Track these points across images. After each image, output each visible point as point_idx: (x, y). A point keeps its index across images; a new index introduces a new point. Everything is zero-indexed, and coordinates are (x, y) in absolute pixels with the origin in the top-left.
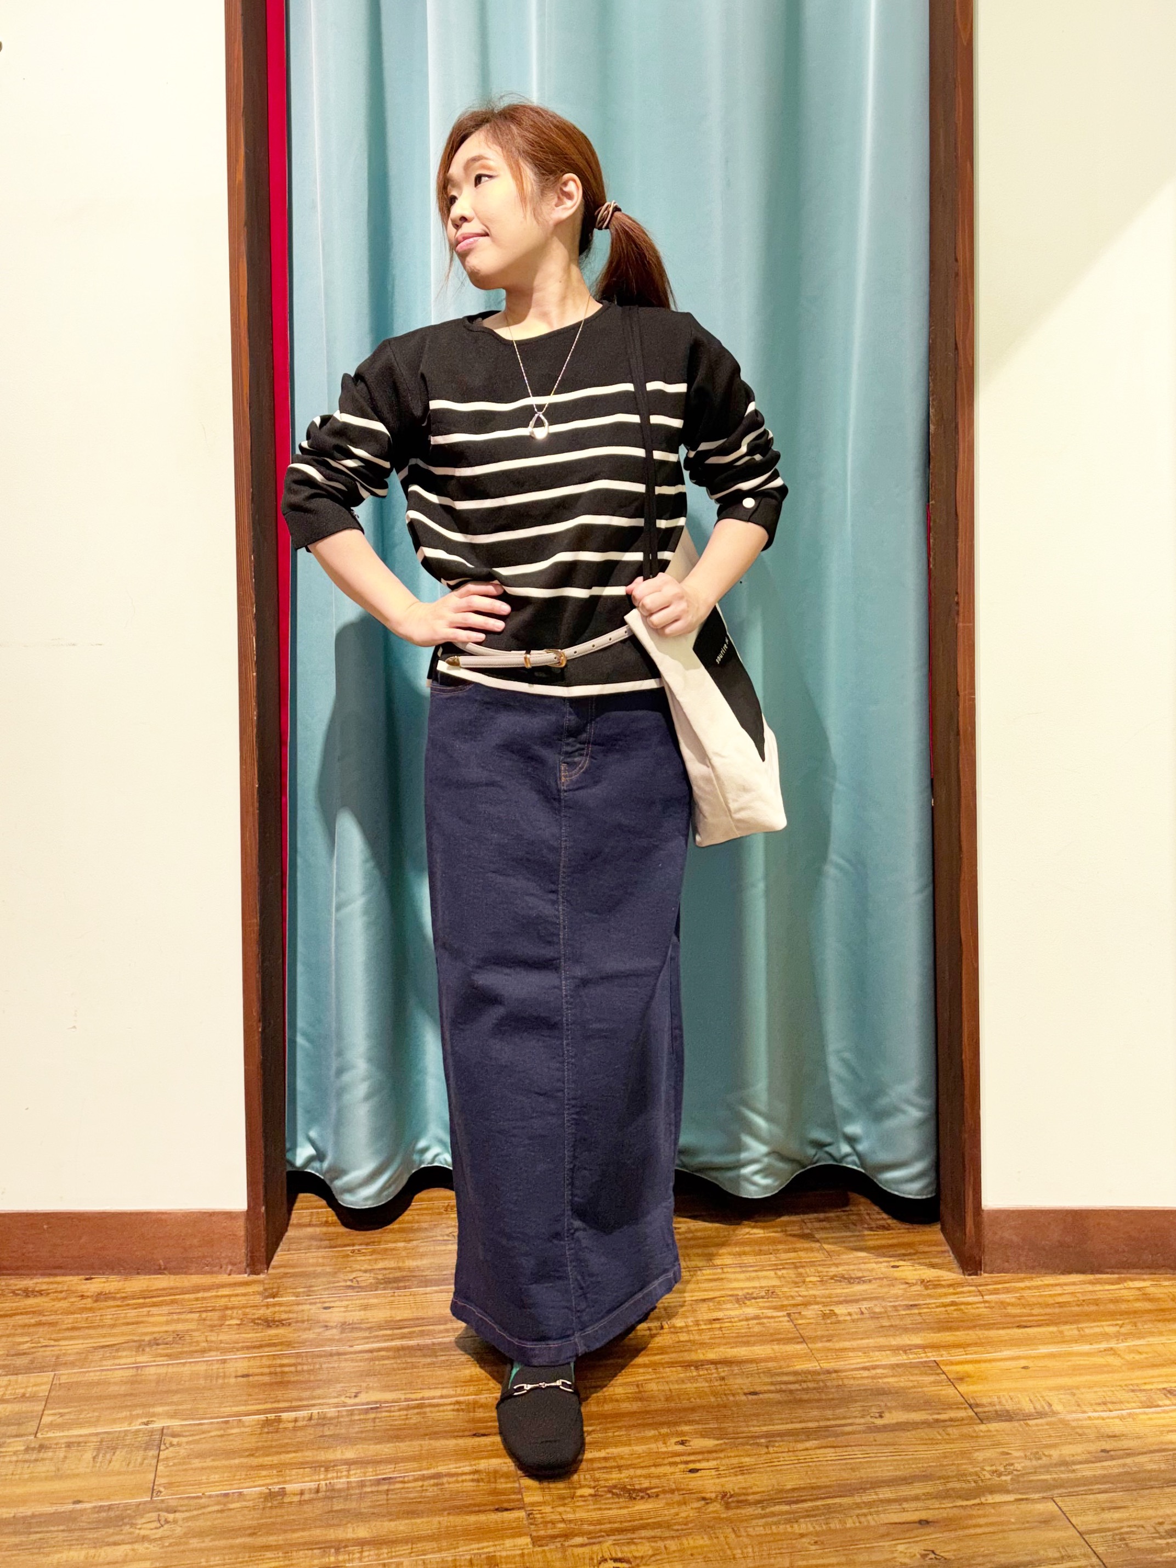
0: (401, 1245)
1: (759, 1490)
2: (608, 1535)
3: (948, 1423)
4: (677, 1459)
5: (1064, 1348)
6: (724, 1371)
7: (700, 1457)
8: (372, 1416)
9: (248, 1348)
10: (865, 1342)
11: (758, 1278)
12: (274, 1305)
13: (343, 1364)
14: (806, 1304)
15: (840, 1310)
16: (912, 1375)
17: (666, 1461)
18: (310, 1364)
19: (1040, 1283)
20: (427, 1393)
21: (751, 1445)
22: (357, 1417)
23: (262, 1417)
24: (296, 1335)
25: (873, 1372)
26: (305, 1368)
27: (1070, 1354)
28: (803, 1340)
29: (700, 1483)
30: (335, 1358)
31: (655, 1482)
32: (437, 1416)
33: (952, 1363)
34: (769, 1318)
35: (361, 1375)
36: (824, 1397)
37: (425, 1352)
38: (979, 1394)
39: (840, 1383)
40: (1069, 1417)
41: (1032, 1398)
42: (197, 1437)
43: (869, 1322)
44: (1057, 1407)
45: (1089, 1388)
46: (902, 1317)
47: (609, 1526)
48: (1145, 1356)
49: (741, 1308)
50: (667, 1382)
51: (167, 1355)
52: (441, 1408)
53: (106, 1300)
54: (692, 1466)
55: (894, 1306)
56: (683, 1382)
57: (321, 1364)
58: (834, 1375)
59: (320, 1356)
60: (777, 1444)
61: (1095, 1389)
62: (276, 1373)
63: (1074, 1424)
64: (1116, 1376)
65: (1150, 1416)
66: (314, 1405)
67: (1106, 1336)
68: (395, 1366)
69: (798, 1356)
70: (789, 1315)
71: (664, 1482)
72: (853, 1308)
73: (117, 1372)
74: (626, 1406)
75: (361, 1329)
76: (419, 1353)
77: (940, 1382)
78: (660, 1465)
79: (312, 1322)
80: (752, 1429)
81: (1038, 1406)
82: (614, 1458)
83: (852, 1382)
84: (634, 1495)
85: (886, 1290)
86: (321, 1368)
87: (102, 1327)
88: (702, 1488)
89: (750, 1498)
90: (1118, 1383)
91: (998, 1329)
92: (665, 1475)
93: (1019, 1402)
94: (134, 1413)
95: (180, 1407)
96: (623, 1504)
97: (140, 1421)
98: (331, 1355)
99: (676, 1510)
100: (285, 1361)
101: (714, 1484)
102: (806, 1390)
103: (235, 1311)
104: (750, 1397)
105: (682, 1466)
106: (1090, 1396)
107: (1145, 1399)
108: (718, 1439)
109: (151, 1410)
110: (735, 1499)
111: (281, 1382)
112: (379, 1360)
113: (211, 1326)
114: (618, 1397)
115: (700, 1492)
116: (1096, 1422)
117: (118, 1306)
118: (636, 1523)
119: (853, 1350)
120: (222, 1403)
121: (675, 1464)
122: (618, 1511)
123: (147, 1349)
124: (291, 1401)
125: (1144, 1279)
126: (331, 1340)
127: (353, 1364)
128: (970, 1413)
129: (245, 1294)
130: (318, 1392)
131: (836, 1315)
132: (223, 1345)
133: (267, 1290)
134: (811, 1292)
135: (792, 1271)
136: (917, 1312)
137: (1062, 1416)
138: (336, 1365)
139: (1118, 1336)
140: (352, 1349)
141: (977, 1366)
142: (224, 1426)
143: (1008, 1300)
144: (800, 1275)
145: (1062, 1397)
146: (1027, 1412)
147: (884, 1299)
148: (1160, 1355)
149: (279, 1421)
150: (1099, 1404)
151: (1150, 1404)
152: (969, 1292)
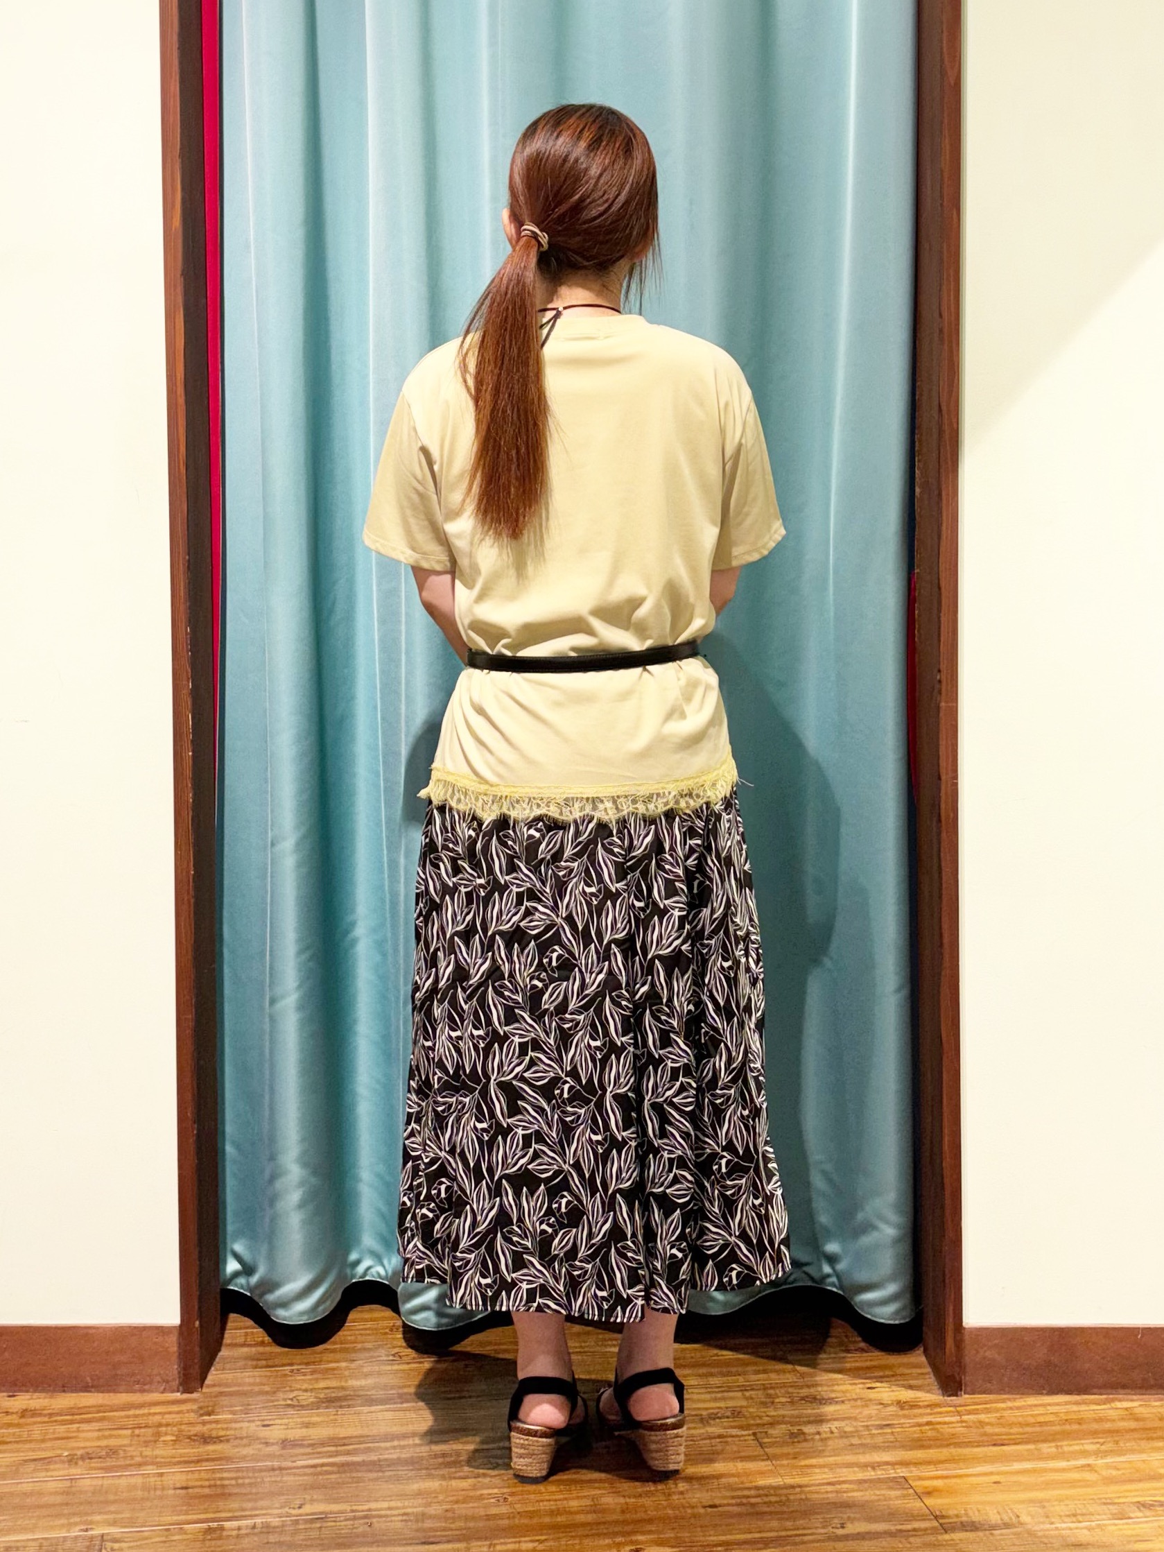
0: (343, 1364)
3: (911, 1533)
5: (1041, 1465)
6: (682, 1486)
8: (318, 1525)
9: (186, 1462)
10: (831, 1460)
11: (724, 1399)
12: (210, 1422)
13: (285, 1479)
14: (772, 1424)
15: (808, 1429)
16: (879, 1489)
18: (249, 1477)
19: (1023, 1403)
20: (373, 1505)
22: (301, 1527)
23: (205, 1525)
24: (236, 1450)
25: (839, 1487)
26: (247, 1481)
27: (1045, 1470)
28: (769, 1458)
30: (277, 1472)
32: (383, 1526)
33: (920, 1478)
34: (733, 1436)
35: (305, 1489)
36: (785, 1509)
37: (371, 1467)
38: (945, 1507)
39: (803, 1497)
40: (1036, 1528)
41: (1001, 1510)
42: (138, 1543)
43: (841, 1441)
44: (1025, 1518)
45: (1060, 1501)
46: (871, 1436)
48: (1120, 1472)
49: (705, 1426)
50: (624, 1496)
51: (101, 1468)
52: (389, 1519)
53: (32, 1416)
55: (867, 1426)
56: (640, 1496)
57: (262, 1478)
58: (798, 1490)
59: (261, 1471)
61: (1067, 1502)
62: (215, 1486)
63: (1040, 1534)
64: (1089, 1490)
65: (1119, 1527)
66: (257, 1515)
67: (1085, 1453)
68: (340, 1480)
69: (762, 1473)
70: (754, 1434)
72: (823, 1428)
73: (49, 1484)
74: (581, 1518)
75: (302, 1446)
76: (364, 1468)
77: (909, 1495)
79: (252, 1439)
80: (712, 1538)
81: (1006, 1519)
83: (816, 1496)
85: (857, 1411)
86: (263, 1482)
87: (31, 1441)
90: (1091, 1497)
91: (973, 1446)
93: (986, 1514)
94: (72, 1521)
95: (119, 1516)
97: (78, 1528)
98: (273, 1469)
100: (225, 1475)
102: (769, 1504)
103: (169, 1428)
104: (709, 1510)
106: (1060, 1509)
107: (1115, 1511)
108: (673, 1547)
109: (89, 1518)
111: (223, 1494)
112: (320, 1474)
113: (145, 1442)
114: (572, 1510)
116: (1063, 1532)
117: (48, 1422)
119: (821, 1466)
120: (160, 1512)
123: (80, 1463)
124: (233, 1511)
125: (1132, 1400)
126: (271, 1456)
127: (297, 1478)
128: (935, 1524)
129: (178, 1413)
130: (260, 1503)
131: (804, 1434)
132: (158, 1460)
133: (201, 1408)
134: (781, 1412)
135: (760, 1392)
136: (889, 1431)
137: (1029, 1527)
138: (279, 1479)
139: (1097, 1453)
140: (294, 1464)
141: (946, 1481)
142: (166, 1533)
143: (987, 1420)
144: (769, 1396)
145: (1031, 1509)
146: (993, 1522)
147: (855, 1419)
148: (1137, 1471)
149: (222, 1529)
150: (1069, 1516)
151: (1122, 1516)
152: (947, 1412)
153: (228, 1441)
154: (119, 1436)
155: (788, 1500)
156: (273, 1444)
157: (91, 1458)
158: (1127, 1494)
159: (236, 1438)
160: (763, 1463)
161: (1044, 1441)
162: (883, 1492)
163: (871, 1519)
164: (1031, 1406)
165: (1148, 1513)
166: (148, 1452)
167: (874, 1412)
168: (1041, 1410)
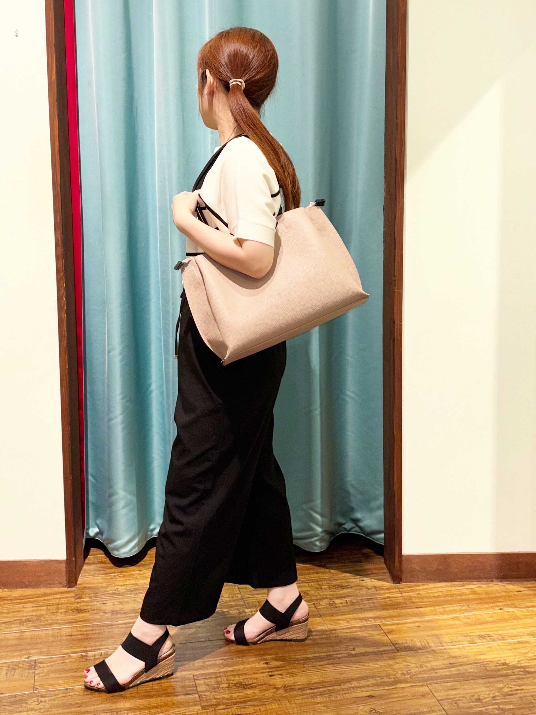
1: (300, 683)
2: (234, 705)
3: (383, 652)
4: (264, 671)
5: (437, 617)
7: (274, 669)
9: (70, 623)
10: (348, 616)
12: (80, 602)
13: (114, 630)
14: (322, 599)
15: (337, 601)
16: (368, 631)
17: (259, 672)
18: (99, 630)
19: (428, 587)
21: (297, 664)
23: (79, 654)
24: (92, 616)
25: (351, 630)
26: (97, 632)
27: (438, 620)
28: (321, 616)
29: (274, 681)
30: (110, 627)
31: (255, 681)
33: (386, 625)
35: (123, 635)
36: (329, 642)
38: (397, 639)
39: (336, 635)
40: (436, 648)
41: (420, 640)
42: (51, 664)
43: (351, 607)
44: (432, 644)
45: (446, 635)
46: (364, 604)
47: (235, 700)
48: (472, 620)
51: (34, 626)
54: (270, 674)
55: (362, 600)
57: (104, 629)
58: (334, 632)
59: (103, 626)
60: (308, 663)
61: (449, 636)
62: (84, 634)
63: (438, 651)
64: (458, 630)
65: (472, 647)
66: (102, 649)
67: (455, 611)
69: (318, 623)
70: (314, 604)
71: (259, 681)
72: (343, 600)
73: (12, 634)
75: (121, 613)
77: (381, 633)
78: (256, 673)
79: (98, 611)
80: (297, 657)
81: (423, 644)
82: (236, 670)
83: (342, 634)
84: (245, 687)
85: (357, 592)
86: (104, 632)
87: (4, 613)
88: (275, 683)
89: (296, 687)
90: (459, 633)
91: (407, 609)
92: (259, 678)
93: (415, 642)
94: (22, 653)
95: (42, 650)
96: (241, 691)
97: (25, 657)
98: (108, 626)
99: (264, 693)
100: (88, 629)
101: (280, 681)
102: (322, 639)
103: (63, 606)
105: (267, 674)
106: (446, 639)
107: (470, 640)
108: (282, 661)
109: (30, 652)
110: (290, 688)
111: (87, 638)
113: (53, 613)
115: (274, 685)
116: (448, 650)
117: (10, 604)
118: (247, 699)
119: (343, 620)
120: (61, 648)
121: (263, 673)
122: (239, 694)
123: (25, 624)
124: (92, 647)
125: (474, 584)
126: (107, 619)
127: (119, 630)
128: (394, 648)
129: (67, 598)
130: (104, 643)
131: (335, 604)
132: (59, 621)
133: (76, 595)
134: (325, 593)
135: (316, 583)
136: (371, 601)
137: (434, 648)
138: (111, 630)
139: (460, 611)
140: (117, 623)
141: (397, 626)
142: (62, 658)
143: (413, 595)
144: (320, 585)
145: (434, 639)
146: (418, 647)
147: (356, 596)
148: (478, 620)
149: (87, 656)
150: (450, 642)
151: (472, 642)
152: (396, 592)
153: (88, 611)
154: (41, 610)
155: (331, 637)
156: (108, 613)
157: (29, 621)
158: (474, 631)
159: (91, 610)
160: (318, 619)
161: (438, 605)
162: (370, 632)
163: (365, 646)
164: (431, 588)
165: (484, 640)
166: (54, 618)
167: (365, 592)
168: (436, 590)
